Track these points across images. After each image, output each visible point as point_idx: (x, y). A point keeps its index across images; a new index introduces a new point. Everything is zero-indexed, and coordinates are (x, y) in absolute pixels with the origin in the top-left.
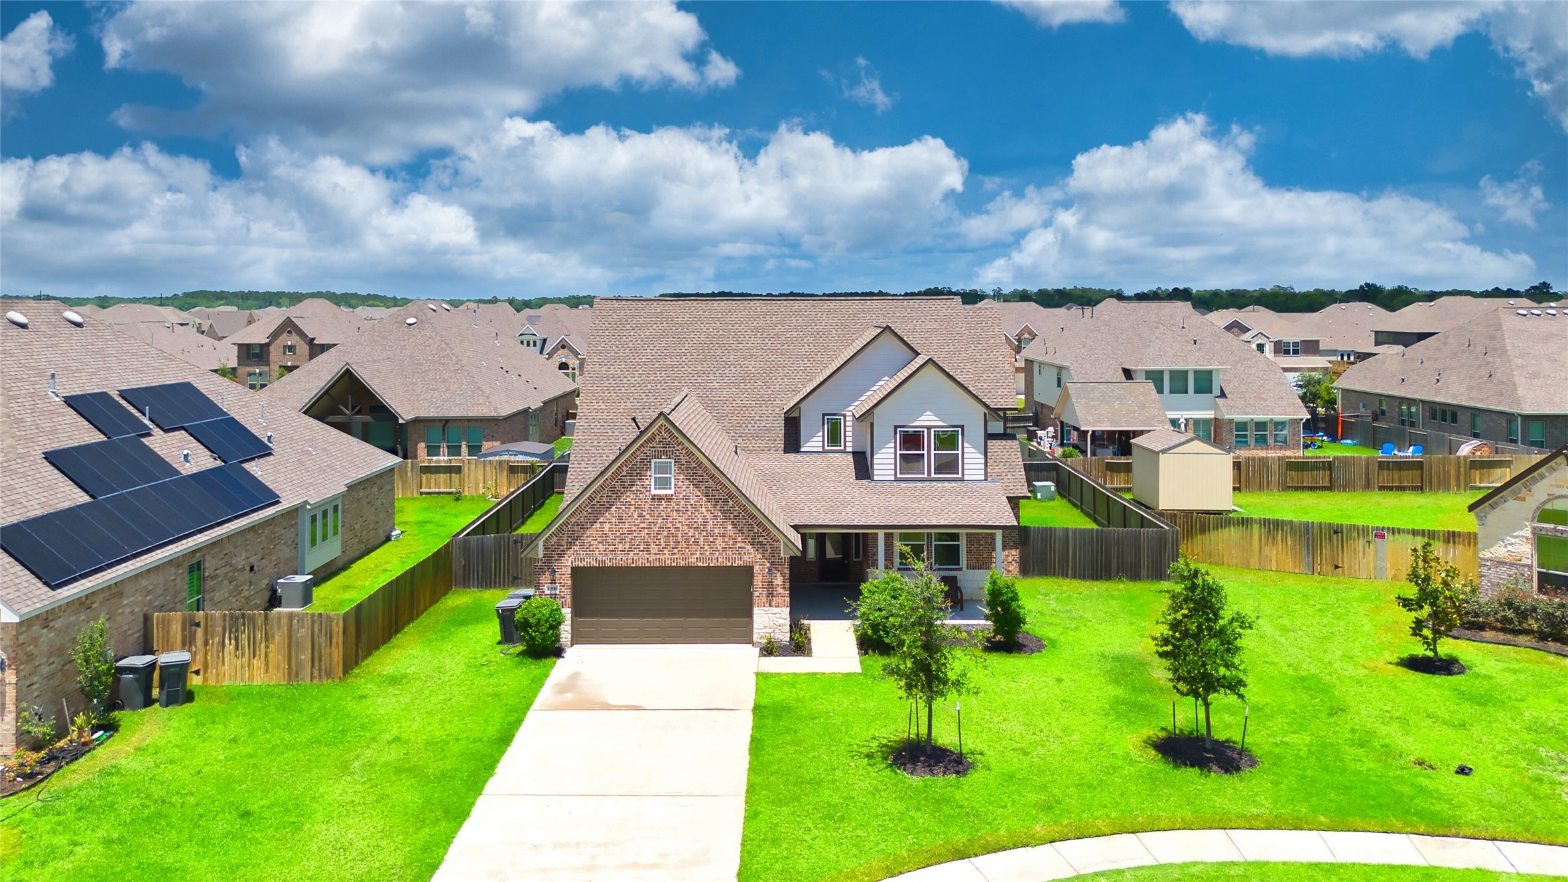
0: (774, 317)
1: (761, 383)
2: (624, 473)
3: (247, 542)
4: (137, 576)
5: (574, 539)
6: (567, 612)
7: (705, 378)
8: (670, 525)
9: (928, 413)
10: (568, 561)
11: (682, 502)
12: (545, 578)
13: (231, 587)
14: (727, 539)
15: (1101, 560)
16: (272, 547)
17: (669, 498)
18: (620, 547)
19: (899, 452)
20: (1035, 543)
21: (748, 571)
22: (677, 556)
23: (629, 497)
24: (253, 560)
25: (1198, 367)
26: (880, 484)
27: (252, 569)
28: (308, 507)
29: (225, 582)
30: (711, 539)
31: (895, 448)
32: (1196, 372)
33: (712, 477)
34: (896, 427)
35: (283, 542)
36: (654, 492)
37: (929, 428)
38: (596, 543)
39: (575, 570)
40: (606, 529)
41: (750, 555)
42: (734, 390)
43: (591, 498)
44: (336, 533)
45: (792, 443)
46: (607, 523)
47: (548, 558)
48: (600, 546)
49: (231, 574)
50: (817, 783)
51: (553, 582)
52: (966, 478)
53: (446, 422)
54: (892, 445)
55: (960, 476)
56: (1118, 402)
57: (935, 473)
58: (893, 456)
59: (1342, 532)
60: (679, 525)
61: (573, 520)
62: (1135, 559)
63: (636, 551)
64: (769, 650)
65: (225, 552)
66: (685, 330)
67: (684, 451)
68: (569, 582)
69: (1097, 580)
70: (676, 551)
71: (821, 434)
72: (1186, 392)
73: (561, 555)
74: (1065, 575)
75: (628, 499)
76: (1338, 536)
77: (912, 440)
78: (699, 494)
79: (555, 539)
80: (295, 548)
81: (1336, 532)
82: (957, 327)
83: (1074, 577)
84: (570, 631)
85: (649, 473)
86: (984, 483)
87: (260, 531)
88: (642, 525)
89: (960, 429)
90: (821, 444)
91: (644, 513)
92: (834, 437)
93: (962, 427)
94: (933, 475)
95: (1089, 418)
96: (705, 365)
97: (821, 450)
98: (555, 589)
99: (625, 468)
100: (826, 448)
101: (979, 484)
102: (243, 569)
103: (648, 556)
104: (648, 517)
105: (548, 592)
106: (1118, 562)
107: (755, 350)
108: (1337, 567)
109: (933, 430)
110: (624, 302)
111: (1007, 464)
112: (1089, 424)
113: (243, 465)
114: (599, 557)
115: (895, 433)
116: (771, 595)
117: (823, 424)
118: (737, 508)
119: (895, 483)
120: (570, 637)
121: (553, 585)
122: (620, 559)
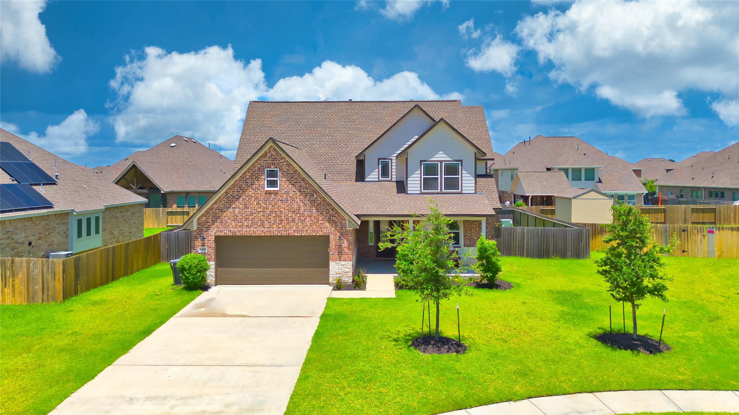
0: (352, 111)
1: (343, 145)
2: (248, 177)
3: (26, 227)
5: (216, 218)
6: (212, 264)
7: (311, 142)
8: (277, 210)
9: (441, 152)
10: (213, 233)
11: (285, 196)
12: (198, 243)
13: (13, 253)
14: (313, 219)
15: (544, 246)
16: (47, 233)
17: (276, 193)
18: (246, 223)
19: (423, 177)
20: (504, 236)
21: (326, 239)
22: (281, 229)
23: (251, 192)
24: (31, 239)
25: (587, 167)
26: (411, 195)
27: (30, 244)
28: (75, 213)
29: (8, 249)
30: (303, 218)
31: (421, 174)
32: (586, 169)
33: (304, 179)
34: (421, 161)
35: (56, 232)
36: (266, 189)
37: (441, 162)
38: (230, 221)
39: (218, 239)
40: (237, 212)
41: (327, 229)
42: (327, 148)
43: (227, 193)
44: (97, 232)
45: (360, 176)
46: (237, 208)
47: (200, 230)
48: (233, 223)
49: (13, 244)
50: (355, 358)
51: (203, 245)
52: (463, 192)
53: (187, 193)
54: (419, 172)
55: (460, 191)
56: (545, 181)
57: (445, 189)
58: (419, 179)
59: (687, 231)
60: (282, 210)
61: (216, 206)
62: (564, 246)
63: (256, 226)
64: (339, 287)
65: (8, 230)
66: (301, 118)
67: (285, 163)
68: (213, 245)
69: (541, 258)
70: (280, 226)
71: (377, 170)
72: (581, 180)
73: (208, 228)
74: (522, 255)
75: (250, 193)
76: (685, 233)
77: (430, 169)
78: (295, 190)
79: (204, 218)
80: (66, 237)
81: (684, 231)
82: (459, 115)
83: (528, 256)
84: (214, 276)
85: (263, 177)
86: (475, 195)
87: (37, 223)
88: (259, 210)
89: (460, 163)
90: (377, 176)
91: (260, 202)
92: (385, 172)
93: (461, 161)
94: (443, 191)
95: (530, 189)
96: (311, 136)
97: (377, 180)
98: (205, 249)
99: (248, 174)
100: (380, 179)
101: (471, 195)
102: (23, 243)
103: (263, 229)
104: (263, 204)
105: (200, 252)
106: (554, 248)
107: (340, 128)
108: (684, 251)
109: (443, 163)
110: (266, 103)
111: (488, 191)
112: (530, 192)
113: (33, 187)
114: (232, 230)
115: (421, 165)
116: (340, 253)
117: (379, 164)
118: (319, 199)
119: (420, 195)
120: (214, 279)
121: (203, 247)
122: (245, 231)
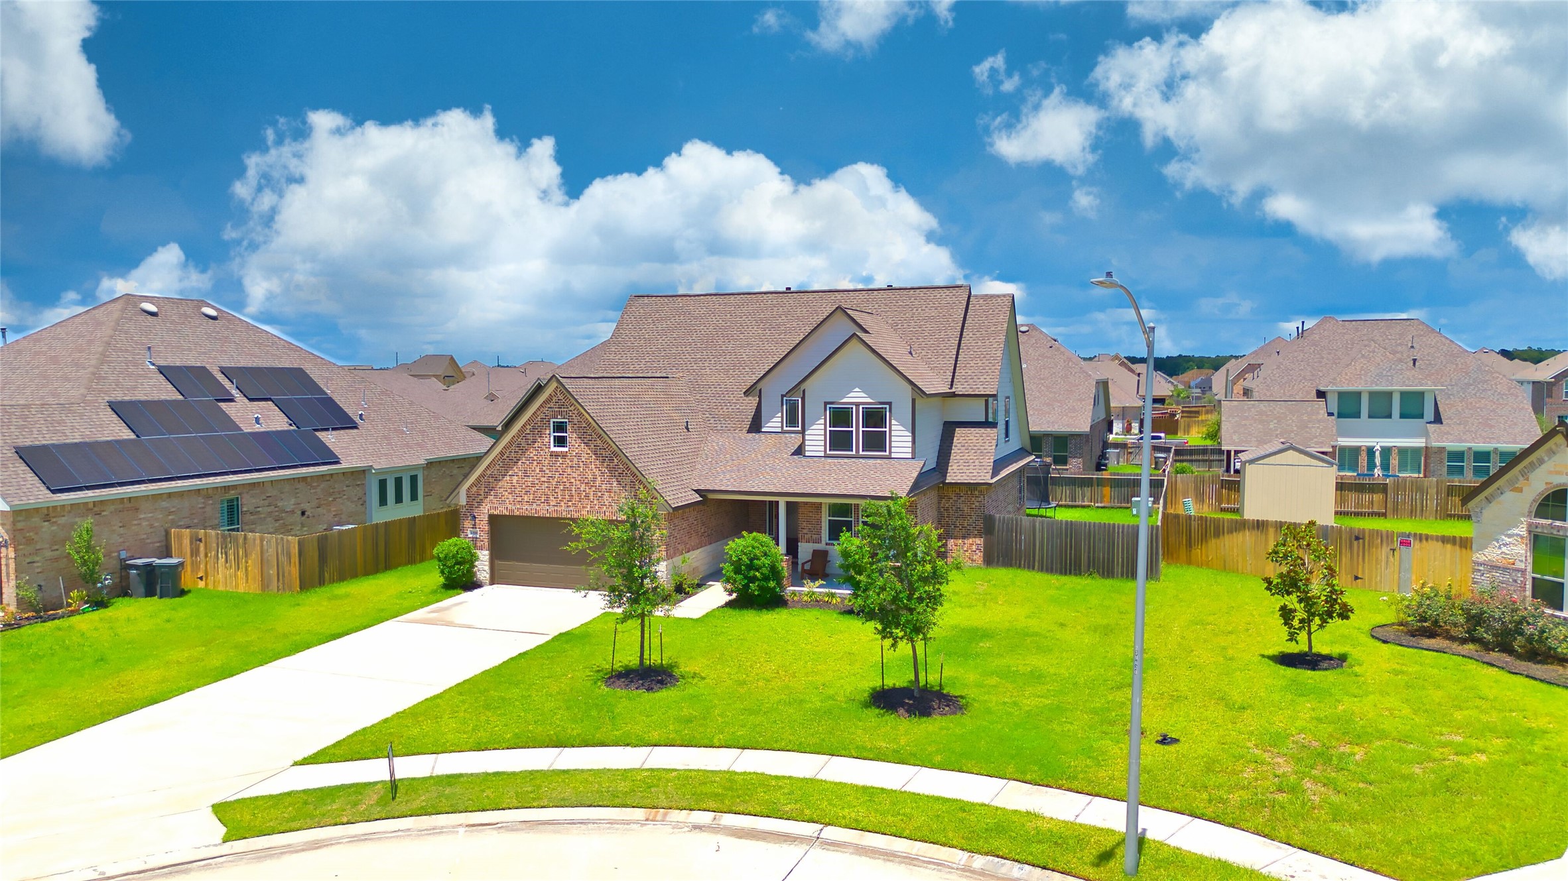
1: (748, 370)
2: (528, 431)
3: (297, 491)
4: (156, 497)
5: (490, 489)
6: (485, 554)
8: (565, 480)
9: (857, 389)
10: (485, 510)
11: (575, 459)
12: (467, 524)
14: (612, 495)
15: (1071, 554)
16: (330, 499)
17: (564, 455)
18: (526, 498)
19: (828, 429)
22: (571, 508)
23: (532, 453)
24: (305, 506)
26: (809, 459)
27: (303, 513)
28: (373, 471)
29: (269, 519)
30: (600, 494)
31: (825, 425)
32: (1408, 393)
33: (600, 436)
34: (826, 404)
35: (345, 497)
36: (553, 449)
37: (857, 405)
38: (507, 494)
39: (493, 519)
40: (515, 481)
43: (502, 453)
44: (414, 497)
46: (514, 478)
47: (470, 505)
48: (510, 496)
49: (277, 514)
51: (474, 526)
52: (893, 455)
54: (822, 421)
55: (887, 453)
57: (863, 451)
58: (822, 432)
59: (1363, 538)
60: (573, 480)
61: (489, 472)
62: (1108, 554)
63: (539, 502)
65: (268, 495)
67: (576, 412)
68: (487, 528)
69: (1066, 574)
70: (570, 503)
71: (780, 415)
73: (480, 503)
74: (1030, 566)
75: (532, 455)
76: (1359, 543)
77: (840, 416)
78: (589, 452)
79: (475, 489)
80: (362, 505)
81: (1357, 538)
83: (1041, 569)
84: (488, 571)
85: (548, 432)
86: (913, 461)
87: (315, 484)
88: (543, 479)
89: (888, 406)
90: (780, 425)
91: (544, 468)
93: (890, 404)
94: (861, 453)
97: (780, 430)
98: (476, 533)
99: (528, 427)
100: (785, 428)
101: (907, 461)
102: (293, 512)
103: (548, 508)
104: (547, 472)
105: (470, 536)
106: (1089, 557)
108: (1356, 578)
109: (861, 407)
112: (1233, 444)
113: (317, 433)
114: (510, 507)
115: (825, 410)
117: (782, 405)
118: (621, 466)
119: (823, 459)
120: (488, 576)
121: (474, 530)
122: (525, 509)
